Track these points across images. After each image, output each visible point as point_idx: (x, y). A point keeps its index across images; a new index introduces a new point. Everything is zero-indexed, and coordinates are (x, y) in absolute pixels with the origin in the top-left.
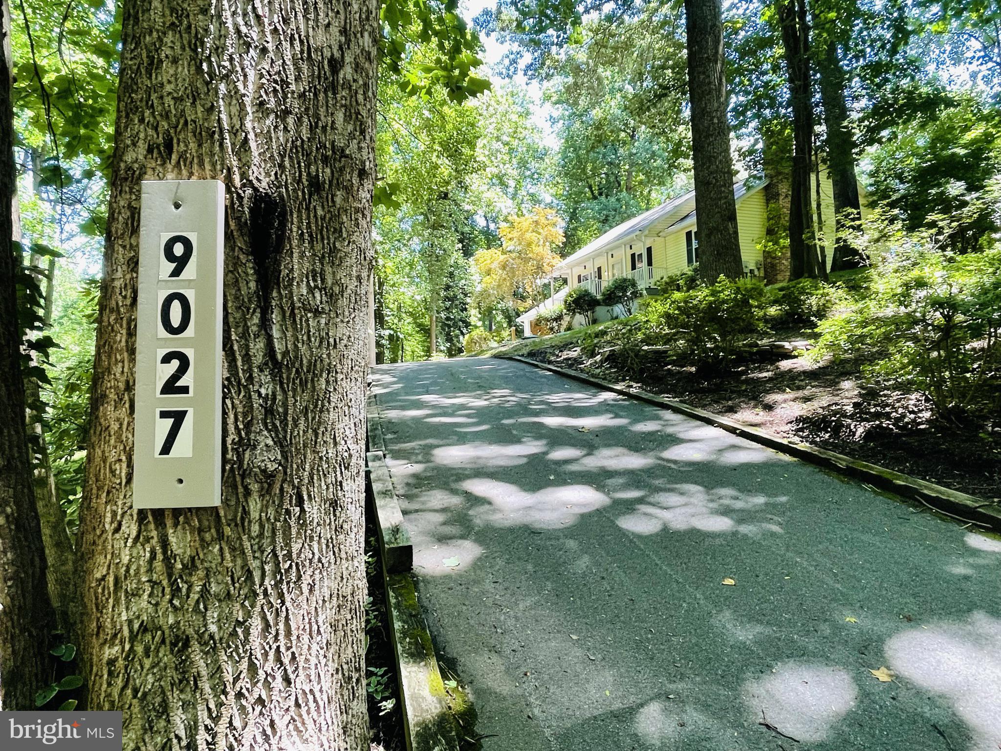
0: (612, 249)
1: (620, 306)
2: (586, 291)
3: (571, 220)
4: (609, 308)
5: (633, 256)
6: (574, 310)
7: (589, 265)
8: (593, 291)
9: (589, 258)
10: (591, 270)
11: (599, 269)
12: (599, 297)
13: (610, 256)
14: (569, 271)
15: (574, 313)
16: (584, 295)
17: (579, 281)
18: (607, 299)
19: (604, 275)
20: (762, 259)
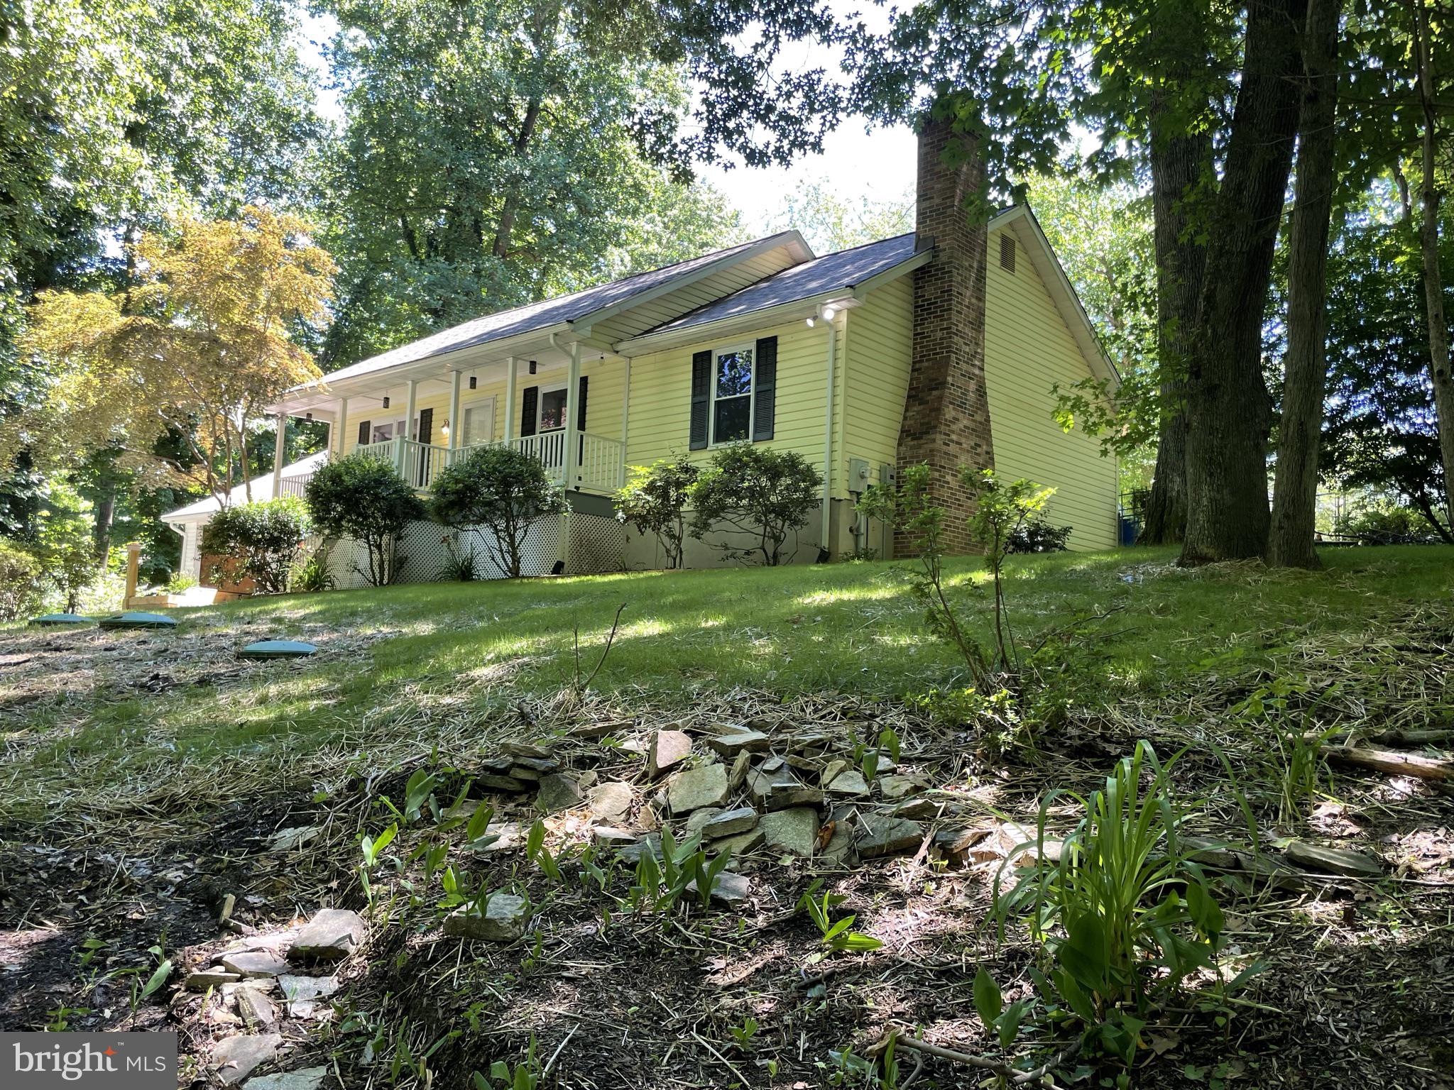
0: (472, 364)
1: (485, 529)
2: (383, 471)
3: (353, 302)
4: (450, 531)
5: (530, 394)
6: (338, 521)
7: (400, 399)
8: (406, 473)
9: (404, 376)
10: (404, 411)
11: (427, 415)
12: (424, 494)
13: (465, 384)
14: (337, 407)
15: (337, 530)
16: (378, 482)
17: (364, 438)
18: (451, 505)
19: (443, 434)
20: (893, 462)
